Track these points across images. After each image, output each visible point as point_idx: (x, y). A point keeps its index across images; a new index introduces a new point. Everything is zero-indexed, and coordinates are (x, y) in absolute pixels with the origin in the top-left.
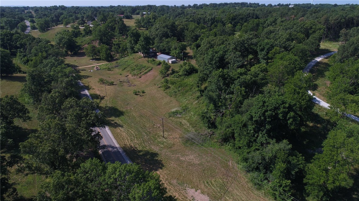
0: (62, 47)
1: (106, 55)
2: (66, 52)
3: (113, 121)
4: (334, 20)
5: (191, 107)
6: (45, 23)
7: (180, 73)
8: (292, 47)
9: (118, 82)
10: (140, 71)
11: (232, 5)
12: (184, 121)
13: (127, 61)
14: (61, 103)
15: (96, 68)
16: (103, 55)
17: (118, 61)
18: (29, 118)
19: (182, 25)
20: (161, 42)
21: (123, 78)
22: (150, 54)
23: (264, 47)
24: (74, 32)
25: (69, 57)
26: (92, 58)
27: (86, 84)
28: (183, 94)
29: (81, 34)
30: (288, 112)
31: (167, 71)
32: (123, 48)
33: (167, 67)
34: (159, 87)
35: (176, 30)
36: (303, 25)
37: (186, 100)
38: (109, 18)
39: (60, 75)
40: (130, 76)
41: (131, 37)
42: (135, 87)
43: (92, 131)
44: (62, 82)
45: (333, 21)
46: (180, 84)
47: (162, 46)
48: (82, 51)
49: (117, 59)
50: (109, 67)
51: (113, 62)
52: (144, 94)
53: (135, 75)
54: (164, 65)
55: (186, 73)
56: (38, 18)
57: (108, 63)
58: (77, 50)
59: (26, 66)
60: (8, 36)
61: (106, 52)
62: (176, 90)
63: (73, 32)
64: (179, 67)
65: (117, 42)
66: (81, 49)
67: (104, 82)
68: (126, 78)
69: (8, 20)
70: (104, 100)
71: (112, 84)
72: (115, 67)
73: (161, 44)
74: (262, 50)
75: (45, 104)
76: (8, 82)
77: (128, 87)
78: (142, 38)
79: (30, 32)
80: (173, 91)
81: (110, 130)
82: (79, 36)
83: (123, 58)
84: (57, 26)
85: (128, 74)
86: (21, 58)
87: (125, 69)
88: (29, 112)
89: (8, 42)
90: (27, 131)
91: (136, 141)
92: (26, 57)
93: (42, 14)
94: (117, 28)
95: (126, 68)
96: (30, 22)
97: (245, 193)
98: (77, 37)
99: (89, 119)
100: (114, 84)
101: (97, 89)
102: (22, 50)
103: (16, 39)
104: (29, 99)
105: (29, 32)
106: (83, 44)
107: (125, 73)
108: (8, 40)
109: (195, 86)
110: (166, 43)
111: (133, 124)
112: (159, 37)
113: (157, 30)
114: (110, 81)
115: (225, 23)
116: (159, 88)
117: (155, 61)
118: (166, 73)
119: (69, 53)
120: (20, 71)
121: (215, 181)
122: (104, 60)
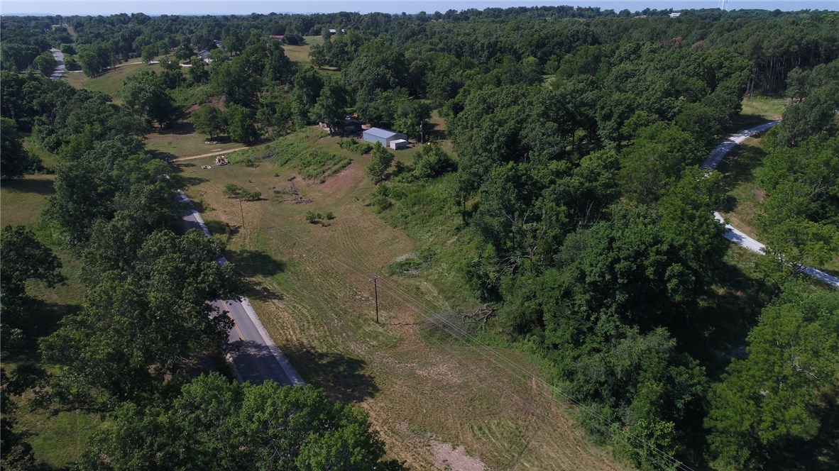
0: (140, 112)
1: (243, 129)
2: (149, 122)
3: (259, 284)
4: (774, 48)
5: (441, 253)
6: (99, 55)
7: (417, 173)
8: (676, 110)
9: (272, 193)
10: (322, 166)
11: (536, 12)
12: (425, 285)
13: (292, 144)
14: (137, 242)
15: (219, 161)
16: (234, 129)
17: (270, 144)
18: (62, 279)
19: (421, 60)
20: (371, 100)
21: (282, 184)
22: (346, 128)
23: (610, 110)
24: (167, 75)
25: (156, 134)
26: (210, 137)
27: (195, 197)
28: (424, 222)
29: (184, 80)
30: (668, 264)
31: (386, 168)
32: (282, 112)
33: (386, 158)
34: (367, 206)
35: (407, 70)
36: (701, 58)
37: (430, 234)
38: (250, 42)
39: (133, 176)
40: (299, 179)
41: (301, 87)
42: (311, 204)
43: (210, 309)
44: (138, 193)
45: (770, 51)
46: (415, 196)
47: (374, 108)
48: (185, 121)
49: (268, 140)
50: (250, 158)
51: (259, 147)
52: (331, 221)
53: (310, 176)
54: (378, 154)
55: (429, 171)
56: (82, 43)
57: (247, 148)
58: (174, 117)
59: (54, 156)
60: (11, 87)
61: (242, 122)
62: (407, 212)
63: (165, 76)
64: (414, 156)
65: (269, 100)
66: (184, 116)
67: (238, 194)
68: (289, 184)
69: (10, 49)
70: (239, 235)
71: (256, 197)
72: (264, 158)
73: (372, 104)
74: (607, 118)
75: (99, 245)
76: (12, 195)
77: (294, 204)
78: (326, 91)
79: (65, 75)
80: (399, 215)
81: (253, 306)
82: (180, 86)
83: (281, 136)
84: (126, 61)
85: (293, 175)
86: (43, 138)
87: (287, 162)
88: (60, 266)
89: (12, 99)
90: (55, 308)
91: (312, 333)
92: (53, 136)
93: (91, 33)
94: (267, 66)
95: (290, 159)
96: (63, 52)
97: (568, 452)
98: (173, 88)
99: (203, 282)
100: (261, 197)
101: (222, 209)
102: (44, 118)
103: (31, 93)
104: (61, 233)
105: (61, 75)
106: (187, 104)
107: (287, 172)
108: (12, 94)
109: (451, 201)
110: (383, 100)
111: (305, 293)
112: (367, 86)
113: (362, 70)
114: (252, 192)
115: (521, 54)
116: (366, 208)
117: (357, 143)
118: (382, 171)
119: (157, 125)
120: (40, 169)
121: (498, 424)
122: (238, 142)
